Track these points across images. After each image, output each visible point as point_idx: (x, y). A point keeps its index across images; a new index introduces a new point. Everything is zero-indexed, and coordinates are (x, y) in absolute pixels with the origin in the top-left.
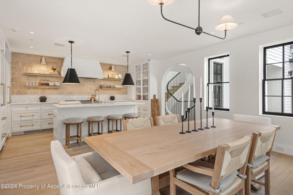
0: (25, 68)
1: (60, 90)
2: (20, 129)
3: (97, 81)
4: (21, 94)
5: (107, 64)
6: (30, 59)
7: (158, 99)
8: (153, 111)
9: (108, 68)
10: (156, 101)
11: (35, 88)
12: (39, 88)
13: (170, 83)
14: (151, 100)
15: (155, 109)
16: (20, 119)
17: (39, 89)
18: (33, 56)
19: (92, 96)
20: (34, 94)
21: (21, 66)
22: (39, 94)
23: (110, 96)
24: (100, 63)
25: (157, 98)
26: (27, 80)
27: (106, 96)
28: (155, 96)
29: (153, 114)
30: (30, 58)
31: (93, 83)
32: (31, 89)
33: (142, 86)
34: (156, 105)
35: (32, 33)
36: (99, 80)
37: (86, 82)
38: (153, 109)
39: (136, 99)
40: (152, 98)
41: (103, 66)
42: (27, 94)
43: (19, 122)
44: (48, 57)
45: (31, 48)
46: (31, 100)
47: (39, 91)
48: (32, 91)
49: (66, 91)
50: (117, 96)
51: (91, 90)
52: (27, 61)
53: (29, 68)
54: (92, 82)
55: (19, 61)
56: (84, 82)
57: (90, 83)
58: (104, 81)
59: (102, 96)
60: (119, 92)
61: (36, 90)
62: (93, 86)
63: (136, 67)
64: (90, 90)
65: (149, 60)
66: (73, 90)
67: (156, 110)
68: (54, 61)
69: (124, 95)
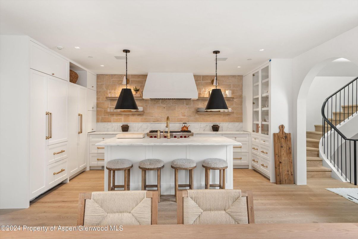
0: (109, 91)
1: (144, 117)
2: (97, 163)
3: (192, 103)
4: (105, 122)
5: (207, 76)
6: (114, 81)
7: (290, 134)
8: (277, 156)
9: (209, 82)
10: (286, 137)
11: (118, 114)
12: (122, 114)
13: (330, 100)
14: (274, 134)
15: (282, 153)
16: (97, 151)
17: (123, 116)
18: (116, 76)
19: (184, 125)
20: (117, 121)
21: (105, 89)
22: (122, 122)
23: (212, 125)
24: (194, 76)
25: (286, 130)
26: (111, 106)
27: (207, 124)
28: (282, 127)
29: (278, 163)
30: (113, 79)
31: (187, 106)
32: (115, 115)
33: (260, 109)
34: (284, 145)
35: (78, 48)
36: (195, 101)
37: (177, 104)
38: (277, 152)
39: (253, 131)
40: (277, 131)
41: (201, 79)
42: (110, 122)
43: (96, 155)
44: (132, 75)
45: (101, 66)
46: (115, 129)
47: (123, 118)
48: (115, 117)
49: (152, 117)
50: (224, 124)
51: (184, 116)
52: (110, 83)
53: (113, 91)
54: (185, 104)
55: (103, 83)
56: (175, 105)
57: (182, 105)
58: (203, 102)
59: (200, 124)
60: (227, 118)
61: (119, 117)
62: (186, 110)
63: (254, 75)
64: (182, 116)
65: (270, 60)
66: (160, 116)
67: (285, 154)
68: (138, 79)
69: (237, 124)
